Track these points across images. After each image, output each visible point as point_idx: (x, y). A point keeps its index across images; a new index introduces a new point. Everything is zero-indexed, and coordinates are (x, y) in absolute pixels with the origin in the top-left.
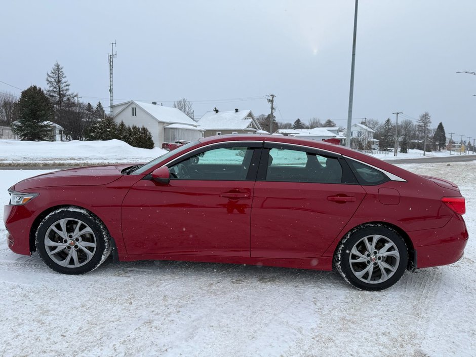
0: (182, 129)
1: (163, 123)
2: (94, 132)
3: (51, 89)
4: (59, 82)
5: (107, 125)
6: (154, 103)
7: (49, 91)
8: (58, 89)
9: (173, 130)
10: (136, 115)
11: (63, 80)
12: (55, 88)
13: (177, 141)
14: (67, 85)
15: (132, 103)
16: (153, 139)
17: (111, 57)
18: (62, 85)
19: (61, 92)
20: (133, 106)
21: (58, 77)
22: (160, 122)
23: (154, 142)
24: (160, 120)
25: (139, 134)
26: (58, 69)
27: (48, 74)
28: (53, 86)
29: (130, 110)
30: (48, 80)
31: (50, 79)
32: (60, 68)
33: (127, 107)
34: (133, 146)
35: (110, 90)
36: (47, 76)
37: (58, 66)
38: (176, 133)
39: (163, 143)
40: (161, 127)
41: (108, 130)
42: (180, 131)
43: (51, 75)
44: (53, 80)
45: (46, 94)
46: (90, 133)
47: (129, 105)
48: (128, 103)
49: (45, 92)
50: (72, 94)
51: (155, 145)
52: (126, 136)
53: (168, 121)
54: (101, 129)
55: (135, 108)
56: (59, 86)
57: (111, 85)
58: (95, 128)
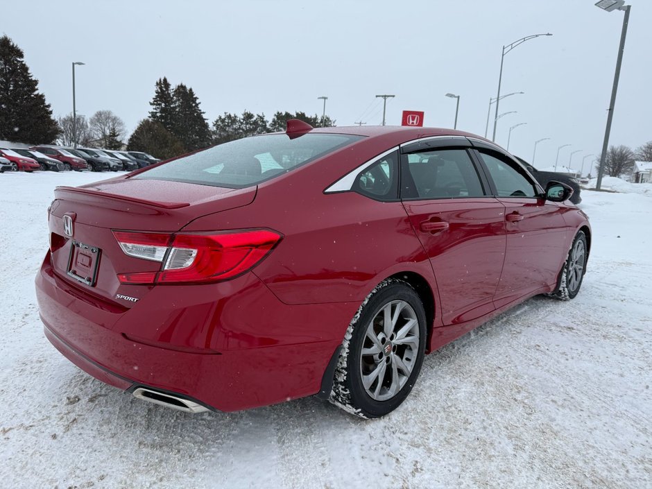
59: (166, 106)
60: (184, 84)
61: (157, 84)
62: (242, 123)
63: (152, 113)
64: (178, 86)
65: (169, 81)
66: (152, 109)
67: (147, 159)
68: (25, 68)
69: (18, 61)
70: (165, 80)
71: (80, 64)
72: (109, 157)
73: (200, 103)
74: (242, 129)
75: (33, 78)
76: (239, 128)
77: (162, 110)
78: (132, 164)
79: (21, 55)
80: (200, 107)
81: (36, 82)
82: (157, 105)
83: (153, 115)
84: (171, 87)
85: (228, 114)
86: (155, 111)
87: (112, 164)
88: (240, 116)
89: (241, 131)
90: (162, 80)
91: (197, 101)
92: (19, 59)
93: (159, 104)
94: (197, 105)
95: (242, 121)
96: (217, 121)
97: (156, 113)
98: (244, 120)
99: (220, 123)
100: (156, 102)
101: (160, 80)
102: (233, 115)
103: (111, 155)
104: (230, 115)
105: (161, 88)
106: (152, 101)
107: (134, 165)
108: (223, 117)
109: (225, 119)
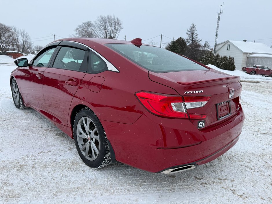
0: (261, 57)
1: (247, 53)
2: (201, 60)
3: (189, 38)
4: (193, 34)
5: (209, 56)
6: (245, 41)
7: (187, 39)
8: (192, 38)
9: (253, 58)
10: (229, 49)
11: (195, 32)
12: (191, 37)
13: (254, 66)
14: (197, 35)
15: (228, 42)
16: (235, 64)
17: (219, 14)
18: (194, 35)
19: (194, 39)
20: (229, 43)
21: (193, 31)
22: (244, 53)
23: (235, 66)
24: (244, 51)
25: (226, 61)
26: (193, 26)
27: (188, 30)
28: (189, 36)
29: (226, 46)
30: (187, 33)
31: (188, 33)
32: (194, 26)
33: (224, 45)
34: (221, 69)
35: (216, 35)
36: (187, 31)
37: (193, 25)
38: (256, 60)
39: (243, 67)
40: (245, 56)
41: (209, 59)
42: (259, 59)
43: (189, 30)
44: (190, 33)
45: (186, 41)
46: (199, 61)
47: (226, 44)
48: (225, 42)
49: (185, 40)
50: (199, 40)
51: (236, 68)
52: (218, 62)
53: (251, 52)
54: (205, 59)
55: (230, 45)
56: (192, 36)
57: (217, 32)
58: (202, 58)
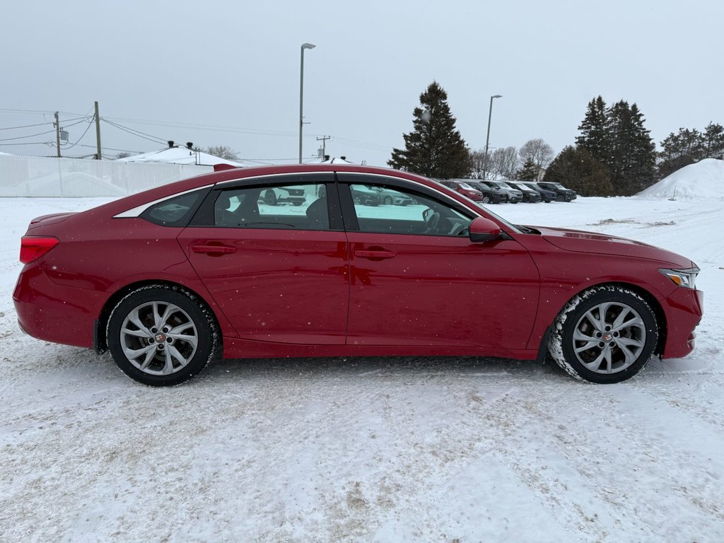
59: (597, 128)
60: (624, 101)
61: (590, 105)
62: (703, 140)
63: (579, 138)
64: (617, 104)
65: (604, 100)
66: (579, 133)
67: (556, 190)
68: (446, 109)
69: (441, 103)
70: (600, 99)
71: (498, 97)
72: (510, 189)
73: (644, 121)
74: (703, 147)
75: (453, 117)
76: (699, 146)
77: (592, 134)
78: (534, 195)
79: (444, 97)
80: (645, 125)
81: (454, 121)
82: (586, 128)
83: (581, 140)
84: (606, 107)
85: (685, 130)
86: (583, 135)
87: (511, 195)
88: (702, 130)
89: (702, 149)
90: (596, 100)
91: (642, 119)
92: (443, 101)
93: (589, 128)
94: (640, 124)
95: (704, 136)
96: (667, 140)
97: (584, 137)
98: (707, 135)
99: (671, 142)
100: (585, 126)
101: (594, 100)
102: (691, 131)
103: (514, 186)
104: (687, 130)
105: (593, 109)
106: (581, 124)
107: (537, 196)
108: (676, 134)
109: (679, 136)
